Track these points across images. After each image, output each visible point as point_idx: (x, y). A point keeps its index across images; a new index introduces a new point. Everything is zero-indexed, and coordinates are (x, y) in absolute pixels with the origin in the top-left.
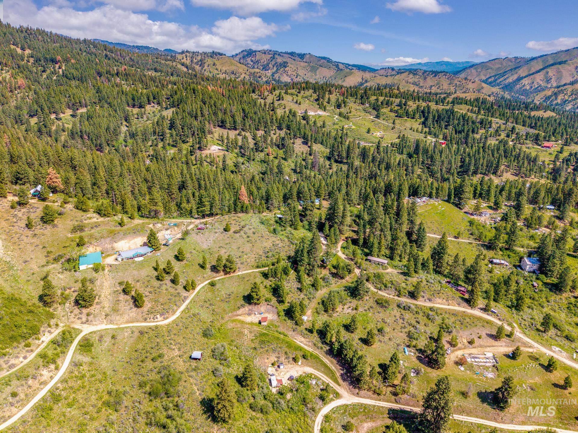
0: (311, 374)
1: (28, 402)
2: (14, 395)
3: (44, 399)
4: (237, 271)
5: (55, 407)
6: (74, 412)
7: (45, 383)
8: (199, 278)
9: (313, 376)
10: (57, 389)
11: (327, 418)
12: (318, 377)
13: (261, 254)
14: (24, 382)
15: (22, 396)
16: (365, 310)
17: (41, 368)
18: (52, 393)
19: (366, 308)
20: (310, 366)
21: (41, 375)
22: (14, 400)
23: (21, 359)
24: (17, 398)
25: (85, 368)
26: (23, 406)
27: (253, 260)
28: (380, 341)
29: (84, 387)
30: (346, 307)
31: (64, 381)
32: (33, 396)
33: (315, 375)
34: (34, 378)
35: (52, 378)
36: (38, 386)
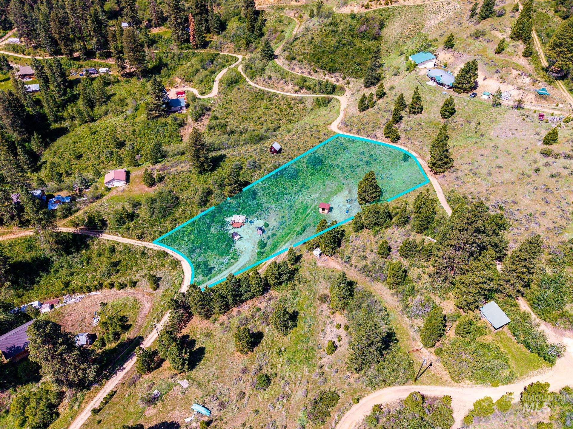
0: (236, 259)
1: (268, 88)
2: (270, 78)
3: (268, 92)
4: (437, 176)
5: (265, 101)
6: (260, 111)
7: (283, 89)
8: (417, 143)
9: (232, 261)
10: (277, 96)
11: (176, 263)
12: (230, 266)
13: (491, 198)
14: (280, 78)
15: (271, 82)
16: (321, 367)
17: (293, 83)
18: (274, 95)
19: (326, 368)
20: (249, 261)
21: (288, 85)
22: (267, 80)
23: (300, 71)
24: (268, 81)
25: (300, 107)
26: (265, 86)
27: (472, 190)
28: (245, 371)
29: (282, 111)
30: (342, 332)
31: (284, 97)
32: (272, 88)
33: (232, 264)
34: (285, 82)
35: (288, 92)
36: (280, 87)
